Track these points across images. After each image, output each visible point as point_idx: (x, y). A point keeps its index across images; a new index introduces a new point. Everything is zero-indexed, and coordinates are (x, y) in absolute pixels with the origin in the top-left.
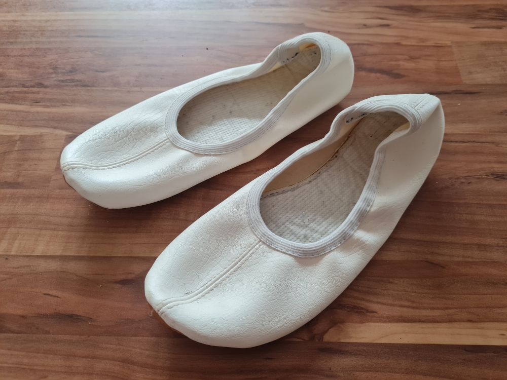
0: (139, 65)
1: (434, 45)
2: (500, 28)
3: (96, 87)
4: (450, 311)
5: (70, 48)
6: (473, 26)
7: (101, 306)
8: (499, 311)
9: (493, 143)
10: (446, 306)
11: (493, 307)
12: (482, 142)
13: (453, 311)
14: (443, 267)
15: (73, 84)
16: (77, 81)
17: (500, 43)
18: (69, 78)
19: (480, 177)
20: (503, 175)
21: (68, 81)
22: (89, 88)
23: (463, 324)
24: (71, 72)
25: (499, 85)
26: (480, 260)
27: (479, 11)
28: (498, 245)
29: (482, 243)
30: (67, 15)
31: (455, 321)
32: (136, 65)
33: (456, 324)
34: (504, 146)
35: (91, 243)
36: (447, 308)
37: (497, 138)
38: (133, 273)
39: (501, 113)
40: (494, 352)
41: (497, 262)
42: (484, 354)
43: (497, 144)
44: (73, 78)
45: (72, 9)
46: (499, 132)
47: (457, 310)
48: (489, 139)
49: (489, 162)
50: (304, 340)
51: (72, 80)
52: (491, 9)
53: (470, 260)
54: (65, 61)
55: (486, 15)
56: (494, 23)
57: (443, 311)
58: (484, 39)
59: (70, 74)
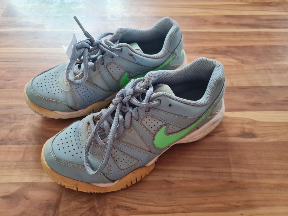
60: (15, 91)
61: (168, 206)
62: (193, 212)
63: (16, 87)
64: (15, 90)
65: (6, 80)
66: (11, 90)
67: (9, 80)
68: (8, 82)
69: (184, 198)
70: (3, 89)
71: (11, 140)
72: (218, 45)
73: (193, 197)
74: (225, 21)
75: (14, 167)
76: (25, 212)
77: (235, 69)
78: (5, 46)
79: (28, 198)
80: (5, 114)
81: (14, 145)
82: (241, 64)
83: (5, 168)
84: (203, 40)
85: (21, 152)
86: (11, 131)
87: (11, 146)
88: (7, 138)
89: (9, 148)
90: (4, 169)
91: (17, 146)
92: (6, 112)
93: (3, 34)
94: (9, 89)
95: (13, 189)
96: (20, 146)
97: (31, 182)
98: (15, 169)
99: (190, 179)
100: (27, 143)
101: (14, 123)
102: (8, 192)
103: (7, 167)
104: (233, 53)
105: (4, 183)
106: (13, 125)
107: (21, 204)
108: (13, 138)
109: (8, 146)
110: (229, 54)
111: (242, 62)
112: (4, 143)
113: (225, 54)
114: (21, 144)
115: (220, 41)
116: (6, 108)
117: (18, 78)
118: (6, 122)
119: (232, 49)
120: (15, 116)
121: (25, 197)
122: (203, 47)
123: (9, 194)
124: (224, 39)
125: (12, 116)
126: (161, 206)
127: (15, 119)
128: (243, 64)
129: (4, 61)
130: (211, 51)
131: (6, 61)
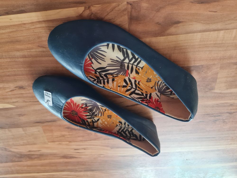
0: (183, 126)
1: (55, 142)
2: (30, 151)
3: (203, 114)
4: (33, 27)
5: (218, 132)
6: (40, 151)
7: (188, 10)
8: (14, 30)
9: (26, 102)
10: (35, 29)
11: (16, 31)
12: (30, 102)
13: (32, 28)
14: (38, 46)
15: (214, 115)
16: (212, 117)
17: (29, 144)
18: (217, 118)
19: (29, 87)
20: (20, 88)
21: (217, 116)
22: (206, 113)
23: (27, 22)
24: (216, 121)
25: (27, 127)
26: (24, 51)
27: (39, 158)
28: (18, 58)
29: (24, 58)
30: (222, 147)
31: (30, 23)
32: (185, 126)
33: (30, 22)
34: (21, 101)
35: (197, 39)
36: (35, 28)
37: (24, 104)
38: (174, 27)
39: (24, 115)
40: (13, 12)
41: (17, 51)
42: (17, 10)
43: (24, 102)
44: (215, 118)
45: (219, 150)
46: (24, 107)
47: (31, 28)
48: (28, 103)
49: (26, 93)
50: (93, 6)
51: (215, 116)
52: (34, 159)
53: (28, 51)
54: (220, 126)
55: (36, 156)
56: (32, 153)
57: (36, 27)
58: (35, 146)
59: (216, 120)
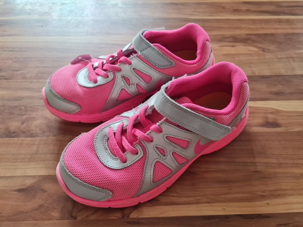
60: (24, 82)
61: (191, 197)
62: (218, 202)
63: (25, 78)
64: (24, 80)
65: (14, 71)
66: (20, 80)
67: (17, 71)
68: (16, 72)
69: (208, 188)
70: (10, 79)
71: (24, 132)
72: (237, 32)
73: (218, 188)
74: (244, 8)
75: (28, 160)
76: (43, 205)
77: (256, 58)
78: (10, 35)
79: (45, 191)
80: (15, 106)
81: (26, 137)
82: (262, 52)
83: (19, 161)
84: (221, 28)
85: (35, 144)
86: (23, 123)
87: (24, 139)
88: (19, 130)
89: (22, 140)
90: (17, 162)
91: (30, 139)
92: (16, 103)
93: (7, 22)
94: (18, 79)
95: (29, 182)
96: (33, 139)
97: (48, 174)
98: (29, 162)
99: (214, 170)
100: (40, 135)
101: (26, 114)
102: (24, 185)
103: (21, 160)
104: (253, 41)
105: (19, 176)
106: (25, 117)
107: (38, 197)
108: (25, 131)
109: (21, 138)
110: (249, 42)
111: (264, 50)
112: (16, 135)
113: (245, 42)
114: (34, 137)
115: (240, 28)
116: (16, 99)
117: (26, 68)
118: (17, 114)
119: (253, 36)
120: (26, 107)
121: (42, 190)
122: (221, 35)
123: (25, 187)
124: (243, 26)
125: (23, 108)
126: (185, 197)
127: (26, 111)
128: (264, 53)
129: (10, 51)
130: (230, 39)
131: (12, 51)
